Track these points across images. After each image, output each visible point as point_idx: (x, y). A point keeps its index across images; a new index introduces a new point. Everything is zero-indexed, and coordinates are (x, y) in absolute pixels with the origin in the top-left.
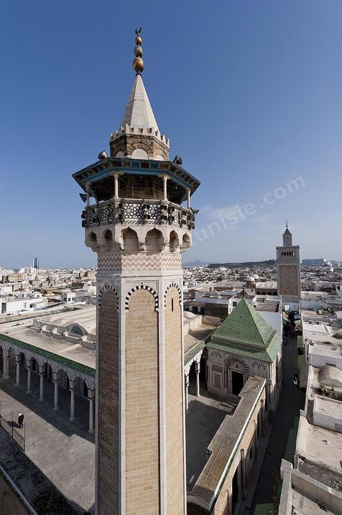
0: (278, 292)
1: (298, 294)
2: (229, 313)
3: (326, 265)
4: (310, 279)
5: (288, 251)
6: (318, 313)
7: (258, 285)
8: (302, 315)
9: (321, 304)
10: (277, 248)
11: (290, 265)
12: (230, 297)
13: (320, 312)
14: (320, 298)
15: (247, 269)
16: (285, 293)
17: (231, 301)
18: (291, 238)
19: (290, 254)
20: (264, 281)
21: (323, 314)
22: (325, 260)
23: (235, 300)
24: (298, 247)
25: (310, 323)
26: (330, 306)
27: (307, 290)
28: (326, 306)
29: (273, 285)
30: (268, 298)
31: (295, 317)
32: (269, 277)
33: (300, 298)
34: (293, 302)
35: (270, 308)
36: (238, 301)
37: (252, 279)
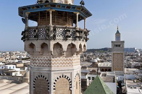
0: (112, 69)
1: (123, 70)
2: (88, 84)
3: (136, 52)
4: (128, 60)
5: (118, 44)
6: (134, 81)
7: (100, 64)
8: (127, 83)
9: (135, 76)
10: (112, 42)
11: (119, 52)
12: (86, 74)
13: (135, 81)
14: (135, 73)
15: (91, 54)
16: (116, 70)
17: (87, 77)
18: (120, 36)
19: (119, 46)
20: (102, 62)
21: (137, 82)
22: (136, 49)
23: (89, 76)
24: (124, 42)
25: (131, 88)
26: (140, 77)
27: (127, 68)
28: (138, 77)
29: (108, 64)
30: (108, 73)
31: (122, 84)
32: (105, 59)
33: (124, 73)
34: (120, 75)
35: (110, 80)
36: (91, 76)
37: (96, 61)
